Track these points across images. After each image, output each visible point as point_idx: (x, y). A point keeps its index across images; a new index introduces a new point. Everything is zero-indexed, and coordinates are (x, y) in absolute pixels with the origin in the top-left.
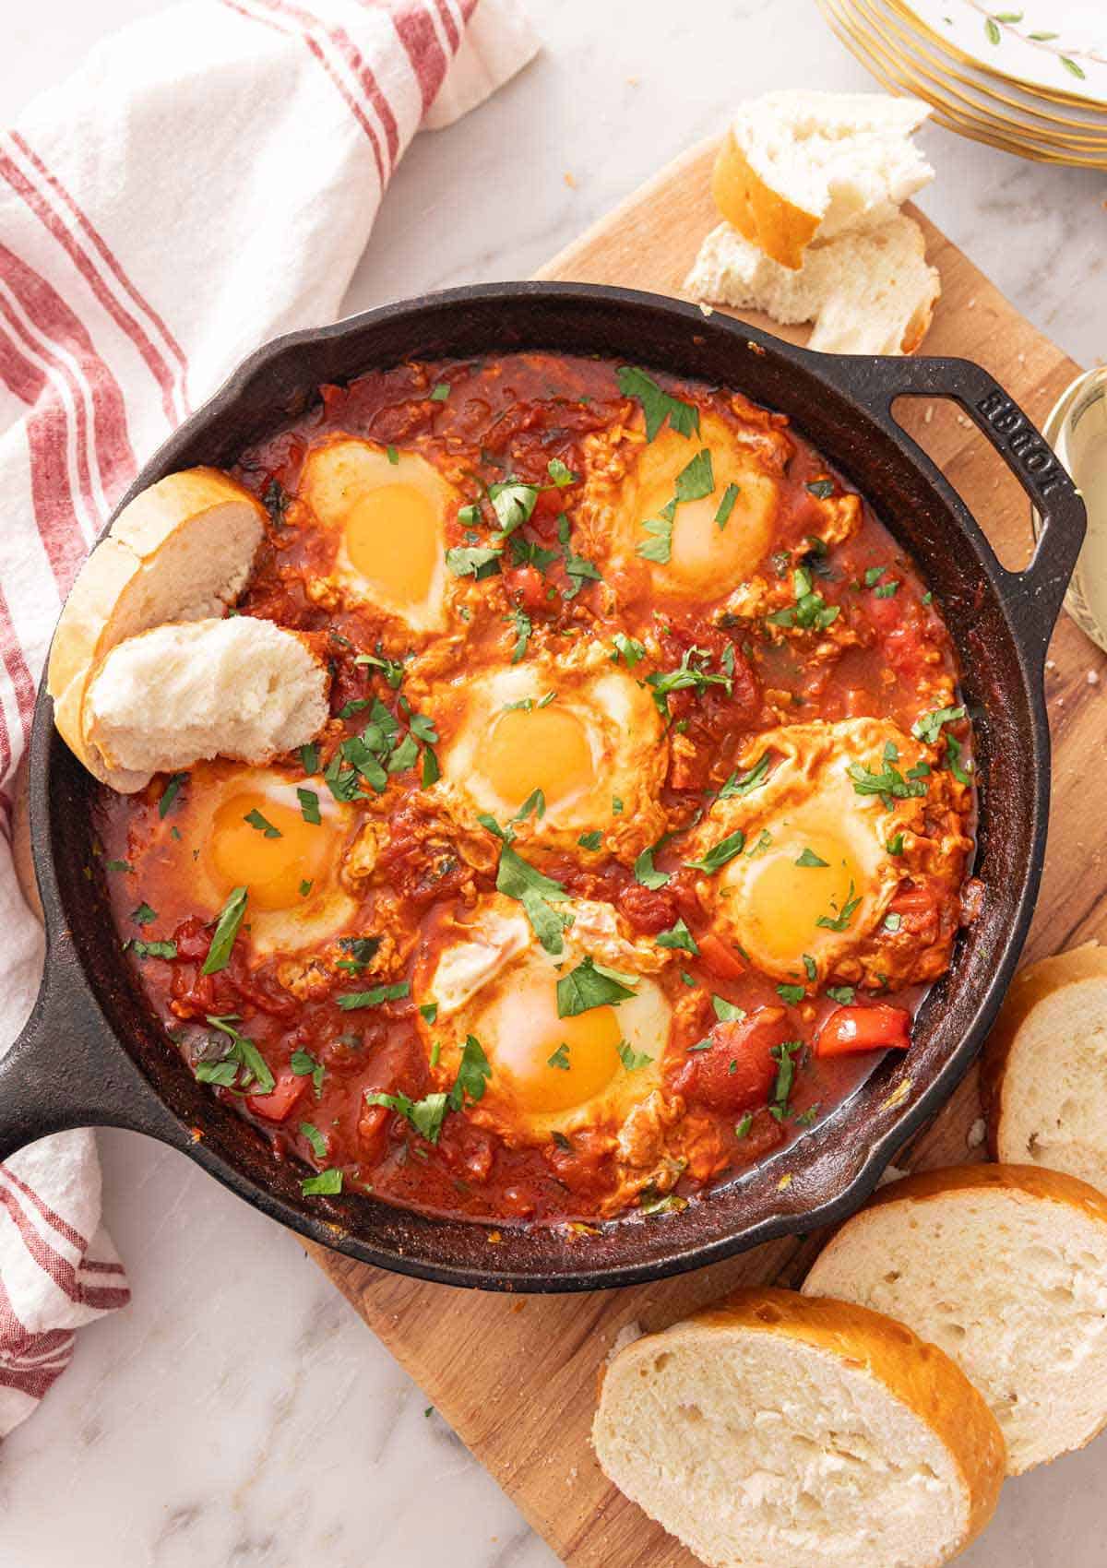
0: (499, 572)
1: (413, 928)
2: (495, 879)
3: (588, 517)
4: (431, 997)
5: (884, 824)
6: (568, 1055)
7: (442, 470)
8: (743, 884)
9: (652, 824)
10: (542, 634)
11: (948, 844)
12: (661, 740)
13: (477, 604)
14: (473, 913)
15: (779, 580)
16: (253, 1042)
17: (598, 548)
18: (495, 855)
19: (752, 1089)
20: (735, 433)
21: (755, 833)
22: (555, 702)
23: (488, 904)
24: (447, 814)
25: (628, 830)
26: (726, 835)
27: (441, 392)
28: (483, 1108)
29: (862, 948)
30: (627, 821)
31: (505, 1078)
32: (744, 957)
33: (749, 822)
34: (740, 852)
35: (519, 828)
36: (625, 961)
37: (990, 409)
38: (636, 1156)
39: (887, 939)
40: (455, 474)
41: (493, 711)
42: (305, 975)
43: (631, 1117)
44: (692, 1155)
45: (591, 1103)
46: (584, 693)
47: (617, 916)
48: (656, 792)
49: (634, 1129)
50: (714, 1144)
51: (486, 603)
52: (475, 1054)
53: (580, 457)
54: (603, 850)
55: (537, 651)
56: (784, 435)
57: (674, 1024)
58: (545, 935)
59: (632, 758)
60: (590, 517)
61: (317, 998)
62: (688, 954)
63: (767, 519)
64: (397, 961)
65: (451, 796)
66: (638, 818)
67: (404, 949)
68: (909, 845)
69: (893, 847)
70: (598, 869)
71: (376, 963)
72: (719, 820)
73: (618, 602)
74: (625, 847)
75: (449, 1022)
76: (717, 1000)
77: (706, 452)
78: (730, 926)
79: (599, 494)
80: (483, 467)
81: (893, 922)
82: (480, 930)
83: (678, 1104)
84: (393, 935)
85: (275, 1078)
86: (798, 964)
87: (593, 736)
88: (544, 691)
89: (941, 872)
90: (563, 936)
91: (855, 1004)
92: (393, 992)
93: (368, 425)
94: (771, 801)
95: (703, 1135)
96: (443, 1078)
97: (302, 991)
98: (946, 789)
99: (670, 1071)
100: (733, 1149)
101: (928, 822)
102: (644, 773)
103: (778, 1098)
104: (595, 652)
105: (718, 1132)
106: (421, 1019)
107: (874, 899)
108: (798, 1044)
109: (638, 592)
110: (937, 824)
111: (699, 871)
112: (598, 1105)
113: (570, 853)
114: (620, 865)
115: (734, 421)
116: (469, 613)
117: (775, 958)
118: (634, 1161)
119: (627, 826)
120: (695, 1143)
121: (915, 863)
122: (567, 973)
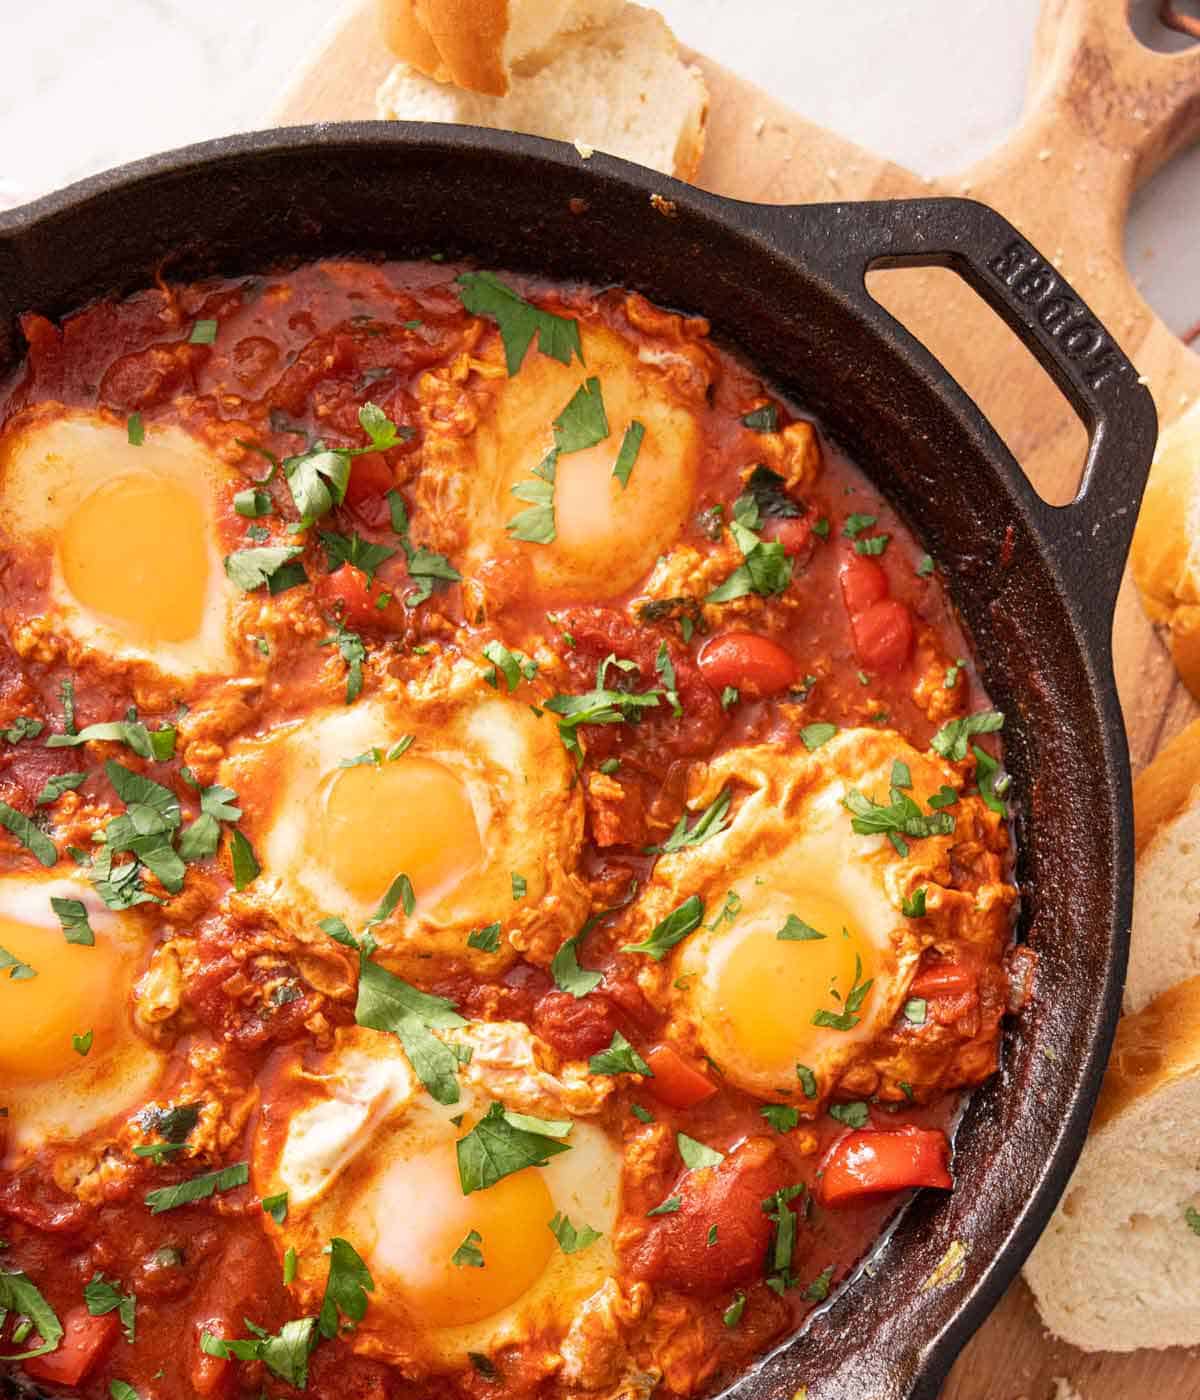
0: (305, 580)
1: (246, 1083)
2: (353, 1005)
3: (431, 491)
4: (280, 1183)
5: (896, 876)
6: (480, 1248)
7: (212, 444)
8: (705, 972)
9: (570, 905)
10: (381, 659)
11: (985, 896)
12: (572, 788)
13: (276, 629)
14: (329, 1057)
15: (713, 544)
16: (28, 1277)
17: (450, 535)
18: (351, 975)
19: (743, 1262)
20: (635, 351)
21: (719, 896)
22: (412, 750)
23: (350, 1041)
24: (274, 923)
25: (537, 918)
26: (678, 902)
27: (204, 332)
28: (369, 1331)
29: (877, 1048)
30: (534, 907)
31: (394, 1288)
32: (715, 1071)
33: (709, 883)
34: (698, 924)
35: (382, 932)
36: (550, 1104)
37: (1008, 270)
38: (589, 1375)
39: (909, 1035)
40: (231, 448)
41: (325, 769)
42: (96, 1168)
43: (578, 1322)
44: (667, 1361)
45: (520, 1307)
46: (452, 734)
47: (532, 1039)
48: (571, 862)
49: (583, 1339)
50: (698, 1339)
51: (290, 625)
52: (348, 1262)
53: (412, 406)
54: (505, 950)
55: (379, 681)
56: (703, 348)
57: (627, 1176)
58: (432, 1079)
59: (533, 815)
60: (434, 492)
61: (115, 1201)
62: (637, 1078)
63: (686, 464)
64: (228, 1133)
65: (278, 897)
66: (550, 901)
67: (237, 1116)
68: (933, 902)
69: (912, 907)
70: (499, 978)
71: (196, 1140)
72: (666, 884)
73: (489, 604)
74: (536, 944)
75: (306, 1218)
76: (683, 1139)
77: (594, 381)
78: (692, 1030)
79: (444, 456)
80: (275, 435)
81: (917, 1011)
82: (339, 1082)
83: (642, 1293)
84: (219, 1096)
85: (63, 1324)
86: (790, 1078)
87: (475, 793)
88: (395, 736)
89: (977, 938)
90: (458, 1077)
91: (870, 1126)
92: (227, 1180)
93: (97, 383)
94: (736, 850)
95: (679, 1330)
96: (305, 1296)
97: (93, 1193)
98: (977, 822)
99: (628, 1249)
100: (722, 1345)
101: (957, 869)
102: (552, 836)
103: (778, 1266)
104: (463, 674)
105: (699, 1322)
106: (267, 1216)
107: (888, 981)
108: (798, 1187)
109: (516, 588)
110: (969, 870)
111: (641, 956)
112: (528, 1309)
113: (458, 959)
114: (530, 965)
115: (631, 335)
116: (269, 645)
117: (757, 1071)
118: (586, 1383)
119: (535, 913)
120: (670, 1343)
121: (942, 926)
122: (468, 1129)
